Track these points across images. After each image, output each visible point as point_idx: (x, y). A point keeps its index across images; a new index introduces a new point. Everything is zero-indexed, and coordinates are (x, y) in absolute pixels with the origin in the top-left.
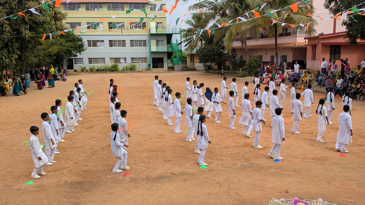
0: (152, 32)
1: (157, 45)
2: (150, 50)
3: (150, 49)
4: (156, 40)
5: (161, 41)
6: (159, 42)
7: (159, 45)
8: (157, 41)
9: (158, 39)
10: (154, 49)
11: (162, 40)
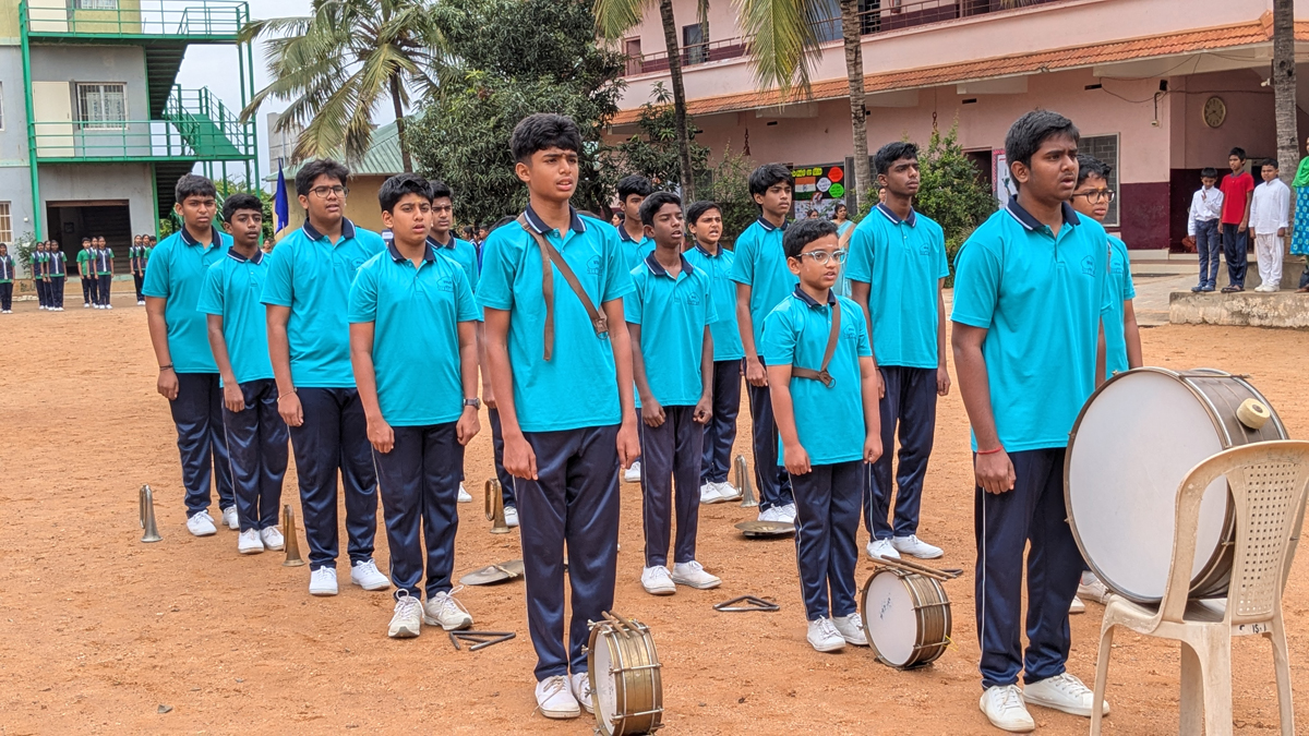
0: (38, 27)
1: (81, 115)
2: (32, 150)
3: (32, 139)
4: (74, 85)
5: (107, 89)
6: (90, 96)
7: (91, 113)
8: (81, 91)
9: (86, 77)
10: (58, 141)
11: (113, 78)
